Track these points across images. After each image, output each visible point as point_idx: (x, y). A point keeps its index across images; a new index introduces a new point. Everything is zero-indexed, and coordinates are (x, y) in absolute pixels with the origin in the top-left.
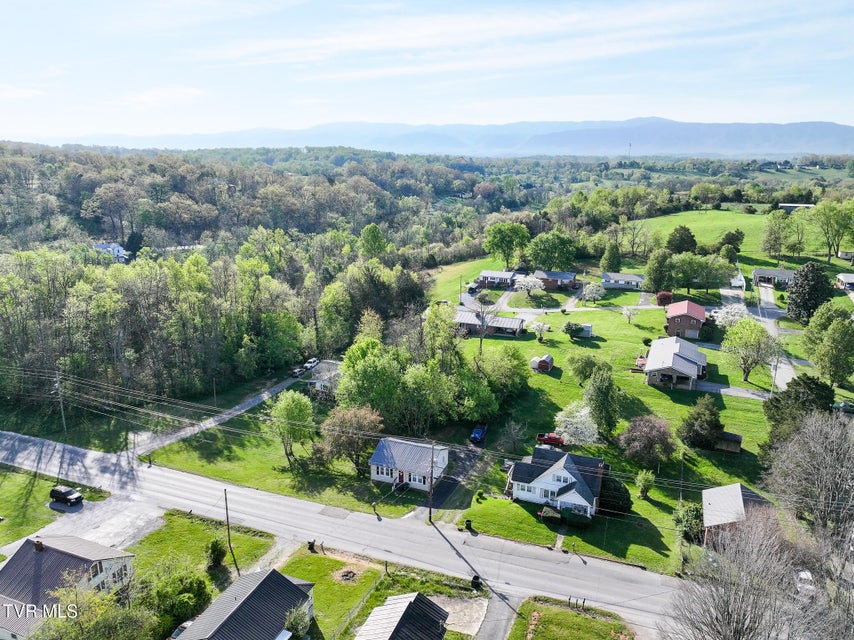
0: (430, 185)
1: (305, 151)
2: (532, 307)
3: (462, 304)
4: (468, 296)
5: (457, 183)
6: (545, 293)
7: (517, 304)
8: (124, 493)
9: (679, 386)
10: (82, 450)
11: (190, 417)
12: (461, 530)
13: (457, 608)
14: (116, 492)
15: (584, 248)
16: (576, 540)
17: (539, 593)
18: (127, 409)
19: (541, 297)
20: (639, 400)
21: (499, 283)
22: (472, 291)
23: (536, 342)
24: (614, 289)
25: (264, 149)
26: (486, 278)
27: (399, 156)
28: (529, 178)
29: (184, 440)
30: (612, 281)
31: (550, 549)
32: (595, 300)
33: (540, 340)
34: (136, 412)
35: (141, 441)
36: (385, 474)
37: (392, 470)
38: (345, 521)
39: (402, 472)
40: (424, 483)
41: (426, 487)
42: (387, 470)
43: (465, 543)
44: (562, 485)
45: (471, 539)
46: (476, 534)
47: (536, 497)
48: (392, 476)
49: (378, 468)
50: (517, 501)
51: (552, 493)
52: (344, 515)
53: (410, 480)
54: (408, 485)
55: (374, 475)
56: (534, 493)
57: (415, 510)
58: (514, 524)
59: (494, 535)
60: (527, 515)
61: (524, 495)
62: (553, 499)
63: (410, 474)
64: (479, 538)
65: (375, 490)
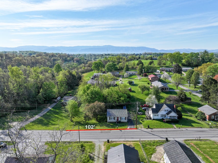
5: (68, 58)
24: (130, 75)
29: (32, 122)
31: (175, 128)
36: (112, 119)
37: (115, 117)
38: (111, 133)
39: (118, 117)
40: (126, 119)
41: (126, 121)
42: (113, 118)
43: (152, 131)
44: (167, 112)
45: (152, 130)
46: (152, 129)
47: (159, 117)
48: (115, 119)
49: (110, 117)
50: (154, 119)
51: (164, 115)
52: (109, 132)
53: (121, 119)
54: (121, 121)
55: (108, 120)
56: (159, 116)
57: (128, 127)
58: (159, 125)
59: (157, 128)
60: (160, 122)
61: (156, 117)
62: (164, 117)
63: (121, 117)
64: (154, 130)
65: (111, 124)
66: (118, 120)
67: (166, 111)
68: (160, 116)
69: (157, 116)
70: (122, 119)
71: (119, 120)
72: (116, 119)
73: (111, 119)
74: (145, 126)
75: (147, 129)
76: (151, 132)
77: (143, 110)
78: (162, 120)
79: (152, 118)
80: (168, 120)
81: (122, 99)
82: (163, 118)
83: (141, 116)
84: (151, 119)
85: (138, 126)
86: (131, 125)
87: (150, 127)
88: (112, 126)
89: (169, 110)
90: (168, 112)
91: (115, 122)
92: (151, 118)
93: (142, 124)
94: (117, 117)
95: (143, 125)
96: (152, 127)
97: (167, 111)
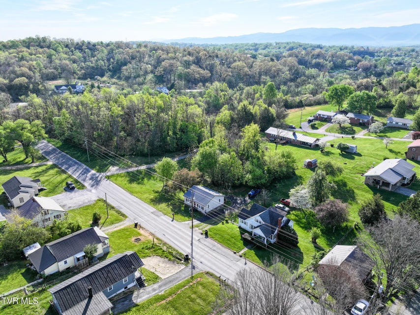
0: (332, 63)
1: (275, 44)
2: (339, 133)
3: (301, 128)
4: (306, 124)
5: (348, 62)
6: (350, 126)
7: (330, 130)
8: (91, 189)
9: (383, 188)
10: (90, 169)
11: (137, 163)
12: (202, 234)
13: (168, 266)
14: (89, 187)
15: (390, 101)
16: (252, 252)
17: (211, 271)
18: (117, 157)
19: (347, 128)
20: (353, 191)
21: (326, 118)
22: (310, 121)
23: (319, 152)
24: (395, 127)
25: (255, 43)
26: (319, 115)
27: (324, 47)
28: (403, 59)
29: (128, 172)
30: (394, 123)
31: (235, 253)
32: (376, 133)
33: (322, 151)
34: (120, 158)
35: (113, 170)
39: (195, 203)
40: (203, 209)
41: (204, 212)
47: (248, 228)
49: (186, 198)
50: (240, 227)
56: (247, 225)
61: (243, 225)
63: (198, 204)
65: (182, 208)
67: (257, 221)
70: (199, 207)
71: (196, 206)
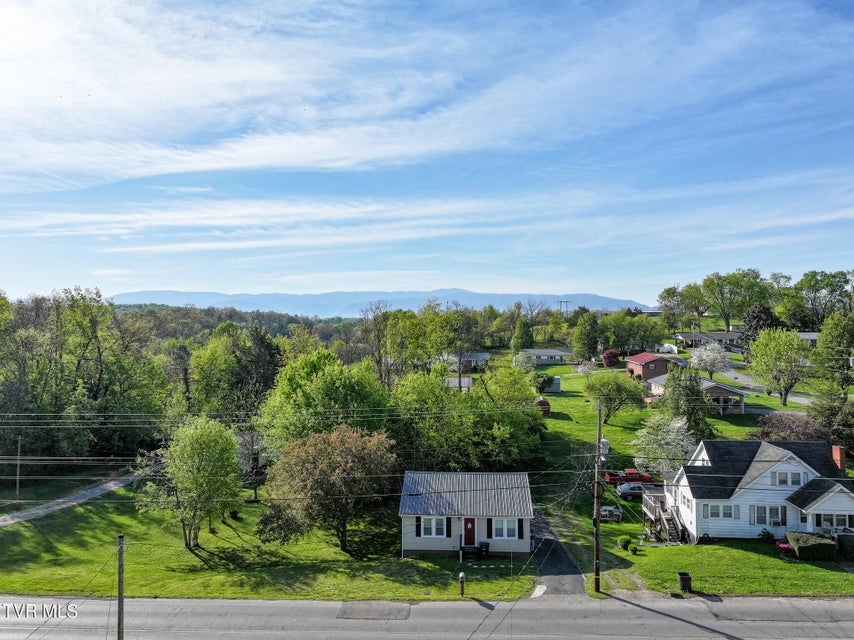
12: (678, 596)
30: (533, 357)
36: (434, 531)
37: (449, 520)
38: (411, 621)
39: (472, 521)
40: (521, 536)
41: (524, 546)
42: (440, 523)
43: (717, 616)
44: (792, 489)
45: (716, 606)
46: (714, 597)
47: (744, 525)
48: (449, 535)
49: (418, 519)
50: (705, 540)
51: (774, 511)
52: (400, 611)
53: (490, 535)
54: (487, 545)
55: (409, 541)
56: (738, 518)
57: (535, 584)
58: (759, 573)
59: (752, 594)
60: (753, 556)
61: (720, 527)
62: (776, 524)
63: (489, 522)
64: (729, 604)
65: (424, 565)
66: (470, 535)
67: (783, 482)
68: (745, 513)
69: (728, 515)
70: (500, 533)
71: (480, 536)
72: (459, 529)
73: (428, 531)
74: (657, 583)
75: (676, 596)
76: (711, 623)
77: (624, 496)
78: (766, 544)
79: (693, 530)
80: (813, 541)
81: (500, 431)
82: (769, 529)
83: (615, 526)
84: (683, 536)
85: (605, 575)
86: (559, 574)
87: (695, 585)
88: (430, 579)
89: (808, 473)
90: (796, 488)
91: (453, 555)
92: (685, 530)
93: (632, 569)
94: (467, 521)
95: (642, 575)
96: (707, 588)
97: (793, 483)
